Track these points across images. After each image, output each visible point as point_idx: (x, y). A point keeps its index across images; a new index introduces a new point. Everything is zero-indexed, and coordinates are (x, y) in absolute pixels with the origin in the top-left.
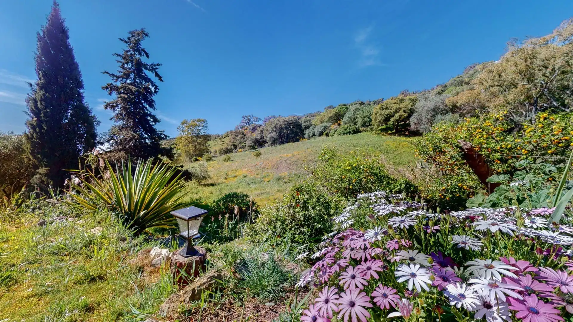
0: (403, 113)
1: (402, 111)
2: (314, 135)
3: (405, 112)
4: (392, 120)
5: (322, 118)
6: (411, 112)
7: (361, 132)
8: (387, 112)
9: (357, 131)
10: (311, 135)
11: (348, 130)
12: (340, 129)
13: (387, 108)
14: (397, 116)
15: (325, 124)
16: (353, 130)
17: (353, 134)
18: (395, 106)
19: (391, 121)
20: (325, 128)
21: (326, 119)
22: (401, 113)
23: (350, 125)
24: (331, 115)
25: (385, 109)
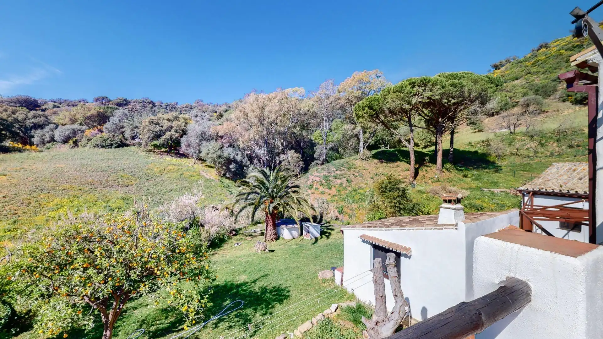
0: (175, 133)
1: (173, 130)
2: (52, 140)
3: (176, 131)
4: (163, 138)
5: (75, 115)
6: (184, 133)
7: (127, 145)
8: (158, 128)
9: (122, 145)
10: (47, 138)
11: (108, 142)
12: (98, 139)
13: (158, 124)
14: (168, 135)
15: (76, 126)
16: (116, 143)
17: (116, 147)
18: (166, 124)
19: (162, 140)
20: (75, 132)
21: (80, 117)
22: (172, 132)
23: (114, 136)
24: (89, 114)
25: (155, 124)
